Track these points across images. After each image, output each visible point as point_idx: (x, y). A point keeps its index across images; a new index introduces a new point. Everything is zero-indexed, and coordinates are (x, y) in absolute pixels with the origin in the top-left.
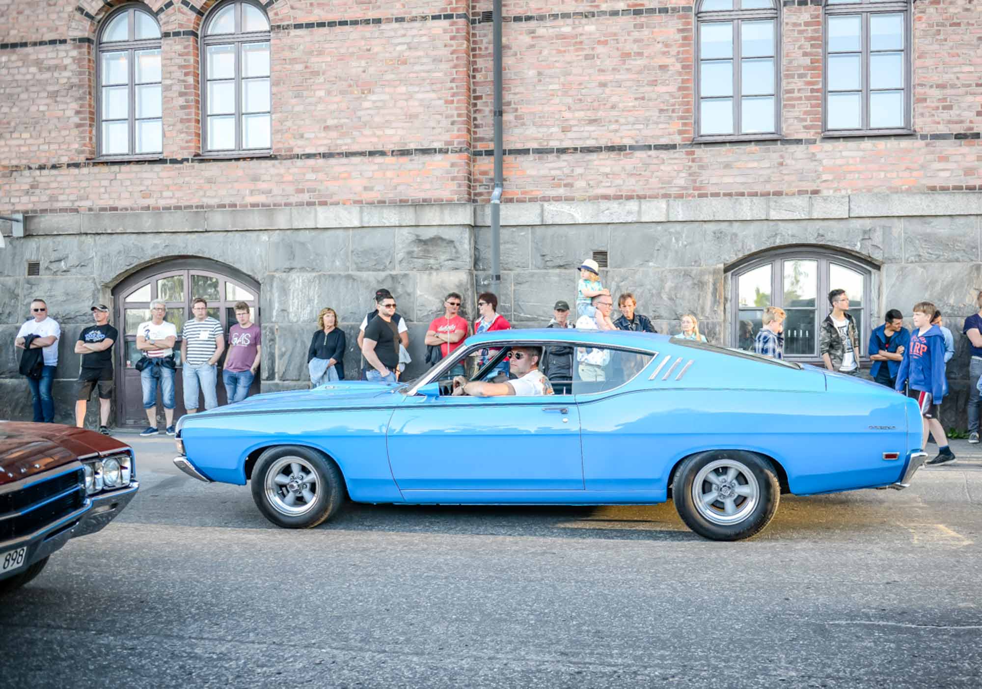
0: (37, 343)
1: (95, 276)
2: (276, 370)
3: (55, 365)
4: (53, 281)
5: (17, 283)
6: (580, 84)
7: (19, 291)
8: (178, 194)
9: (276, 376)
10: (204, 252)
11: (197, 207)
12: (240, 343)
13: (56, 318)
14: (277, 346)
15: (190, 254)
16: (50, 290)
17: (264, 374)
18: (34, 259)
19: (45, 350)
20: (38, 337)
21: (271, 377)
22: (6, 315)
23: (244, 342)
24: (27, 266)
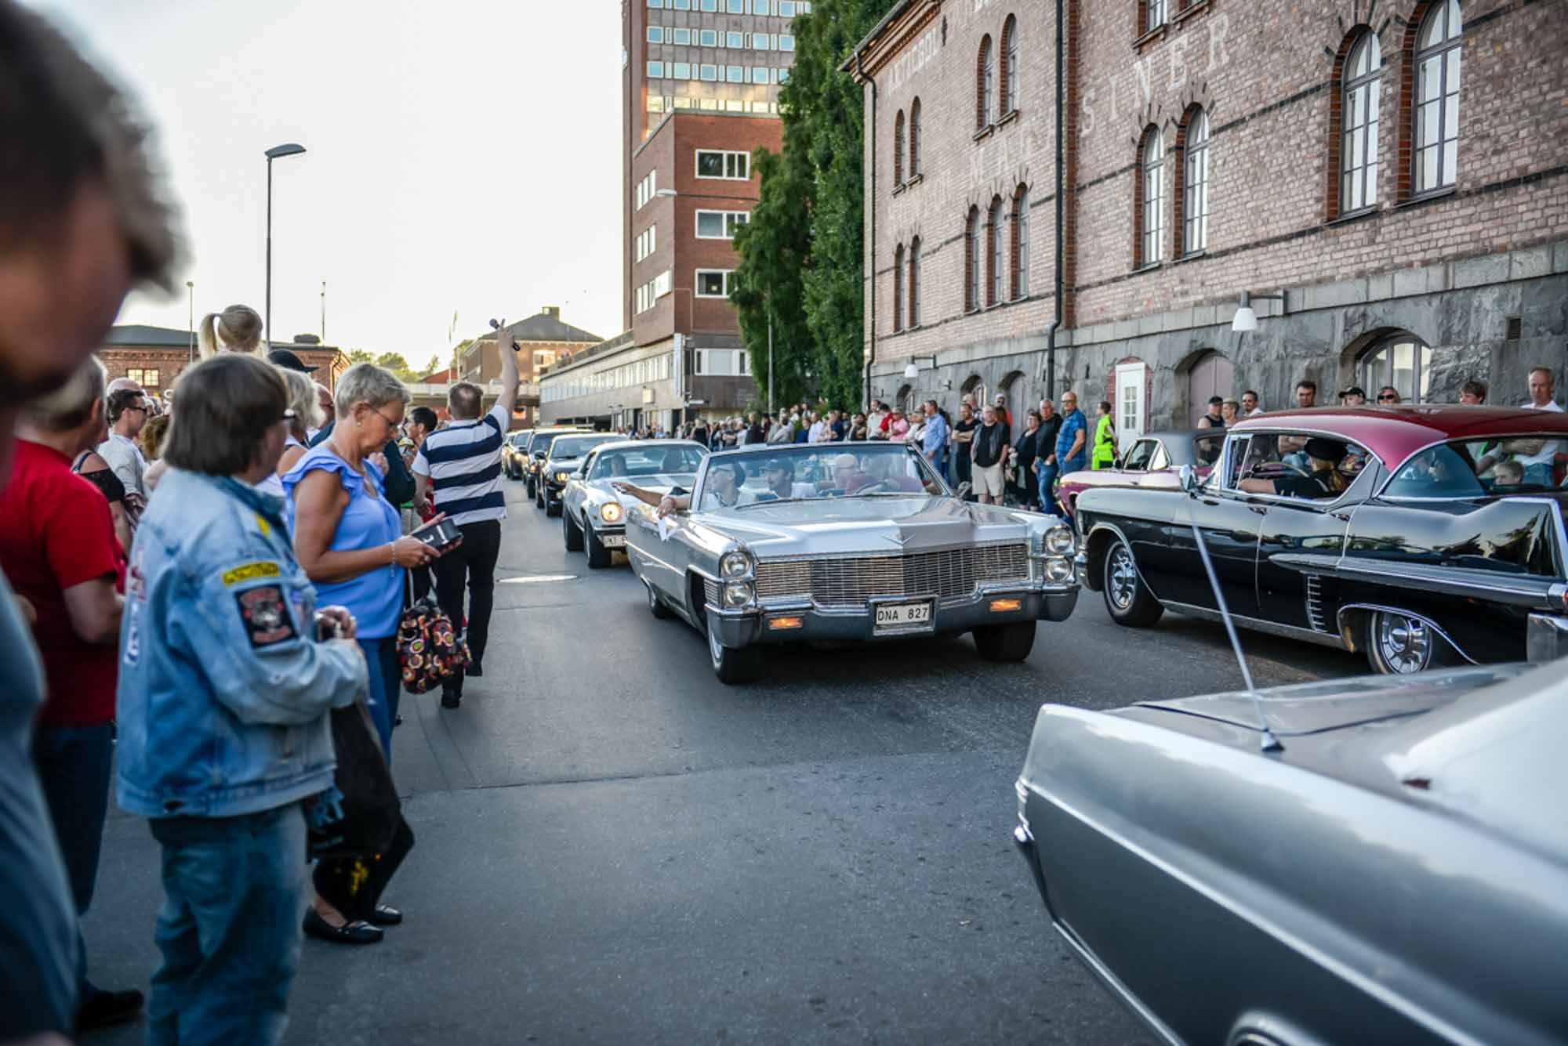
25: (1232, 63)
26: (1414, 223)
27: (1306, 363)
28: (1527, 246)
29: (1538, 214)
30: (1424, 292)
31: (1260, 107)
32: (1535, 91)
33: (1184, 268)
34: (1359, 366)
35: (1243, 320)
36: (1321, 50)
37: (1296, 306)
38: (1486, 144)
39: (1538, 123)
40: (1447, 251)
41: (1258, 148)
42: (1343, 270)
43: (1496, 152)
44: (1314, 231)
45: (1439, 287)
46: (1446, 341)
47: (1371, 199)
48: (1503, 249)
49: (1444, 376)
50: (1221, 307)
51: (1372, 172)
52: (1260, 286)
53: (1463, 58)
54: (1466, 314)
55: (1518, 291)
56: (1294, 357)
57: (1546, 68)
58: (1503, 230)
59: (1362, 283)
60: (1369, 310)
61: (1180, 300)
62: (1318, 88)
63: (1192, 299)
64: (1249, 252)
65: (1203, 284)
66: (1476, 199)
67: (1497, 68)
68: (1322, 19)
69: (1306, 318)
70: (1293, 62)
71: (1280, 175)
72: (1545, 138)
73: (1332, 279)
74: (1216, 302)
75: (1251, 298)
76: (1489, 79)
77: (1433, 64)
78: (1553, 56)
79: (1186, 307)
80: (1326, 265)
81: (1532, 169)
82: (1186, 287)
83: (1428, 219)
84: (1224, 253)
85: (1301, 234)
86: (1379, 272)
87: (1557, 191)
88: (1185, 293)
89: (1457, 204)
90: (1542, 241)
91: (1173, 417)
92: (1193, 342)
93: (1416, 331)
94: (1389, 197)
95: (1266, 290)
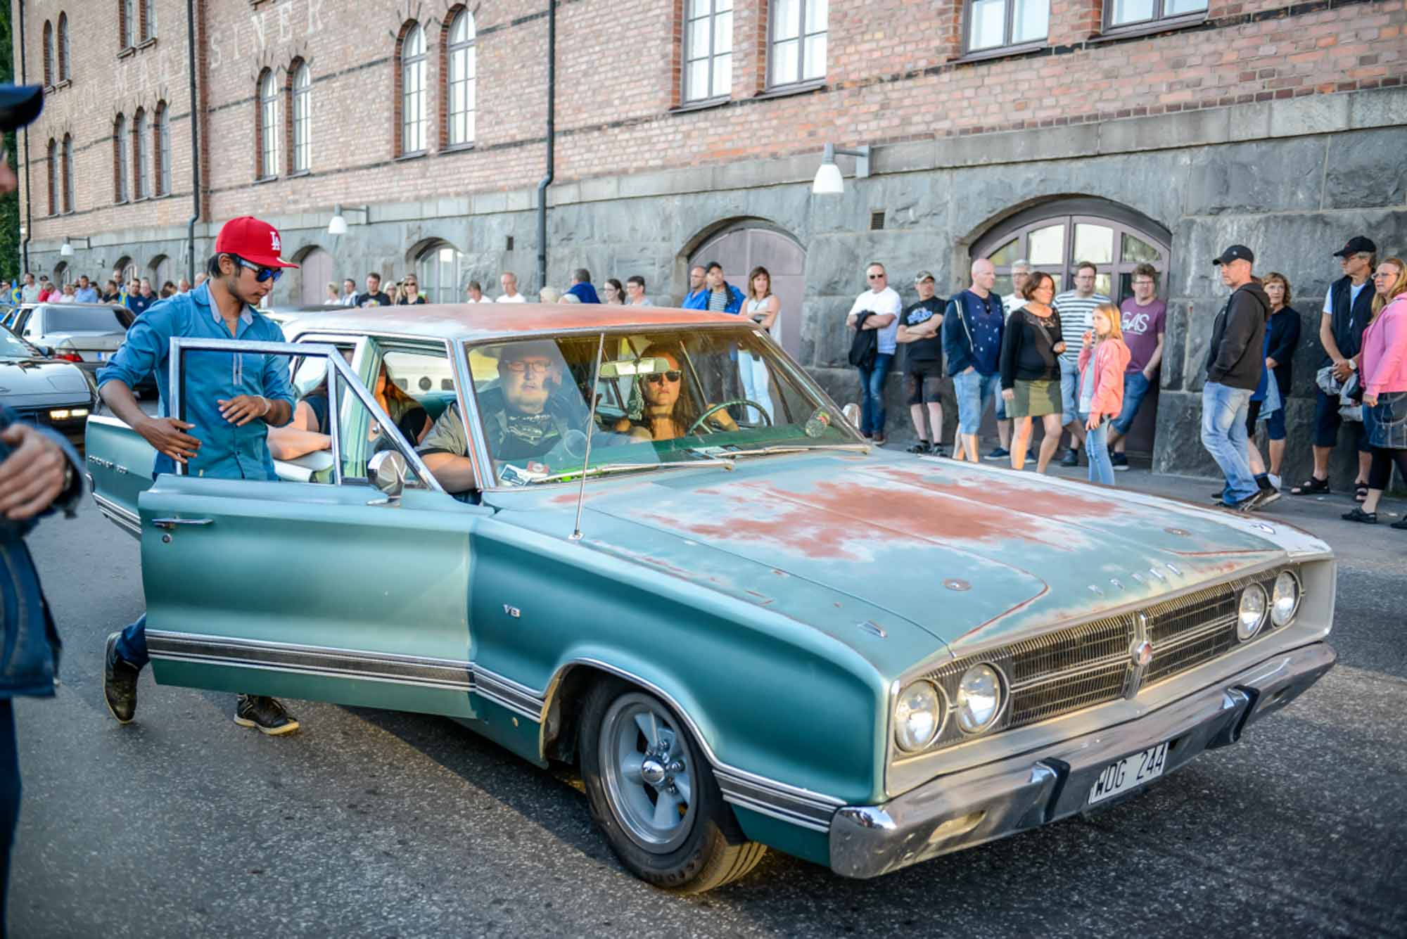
0: (871, 323)
1: (949, 228)
2: (1184, 373)
3: (892, 352)
4: (899, 237)
5: (858, 240)
7: (859, 251)
8: (1064, 101)
9: (1184, 383)
10: (1093, 188)
11: (1089, 118)
12: (1132, 329)
13: (897, 289)
14: (1188, 335)
15: (1073, 191)
16: (894, 249)
17: (1166, 380)
18: (878, 207)
19: (881, 333)
20: (873, 314)
21: (1176, 384)
22: (842, 284)
23: (1137, 328)
24: (870, 217)
25: (325, 30)
26: (450, 165)
27: (383, 259)
28: (517, 189)
29: (521, 168)
30: (455, 213)
31: (346, 67)
32: (518, 85)
33: (293, 182)
34: (418, 263)
35: (337, 225)
36: (387, 32)
37: (374, 218)
38: (492, 117)
39: (521, 108)
40: (471, 187)
41: (345, 99)
42: (406, 194)
43: (497, 123)
44: (386, 164)
45: (465, 213)
46: (470, 249)
47: (423, 146)
48: (501, 190)
49: (469, 274)
50: (322, 215)
51: (423, 125)
52: (350, 201)
53: (477, 55)
54: (482, 231)
55: (511, 217)
56: (374, 255)
57: (525, 71)
58: (502, 177)
59: (417, 205)
60: (423, 224)
61: (292, 207)
62: (386, 60)
63: (301, 206)
64: (341, 175)
65: (309, 195)
66: (486, 153)
67: (497, 65)
68: (387, 9)
69: (381, 226)
70: (368, 37)
71: (361, 120)
72: (525, 118)
73: (398, 200)
74: (318, 210)
75: (342, 210)
76: (493, 72)
77: (459, 55)
78: (529, 63)
79: (297, 212)
80: (396, 189)
81: (519, 138)
82: (297, 197)
83: (459, 164)
84: (324, 174)
85: (377, 165)
86: (429, 197)
87: (533, 154)
88: (295, 202)
89: (475, 156)
90: (525, 186)
91: (290, 296)
92: (303, 239)
93: (453, 242)
94: (434, 146)
95: (354, 204)
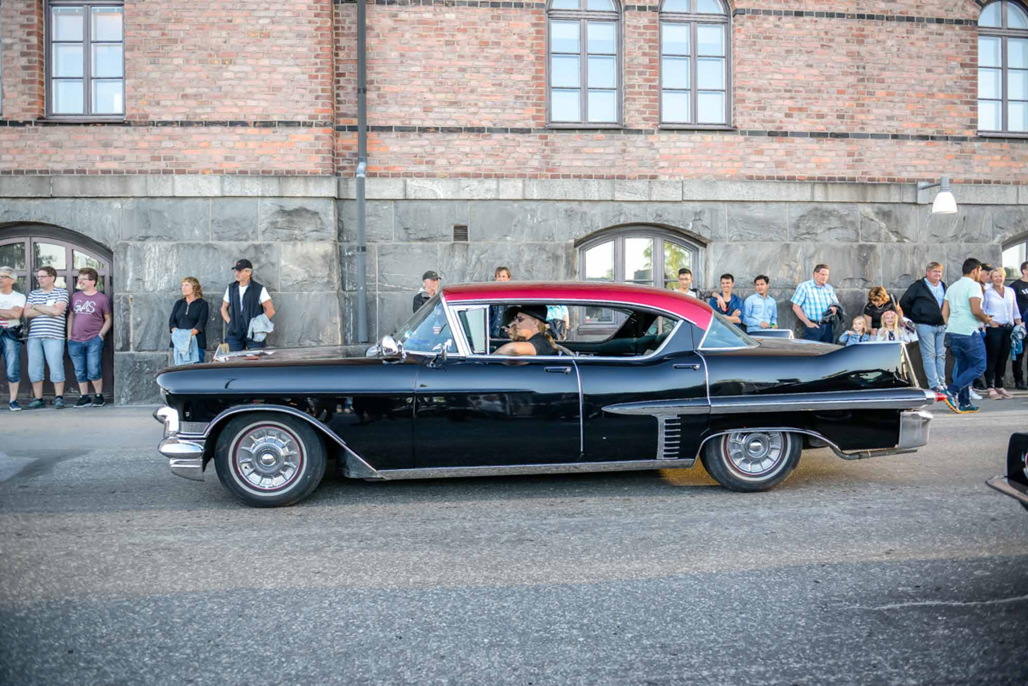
2: (131, 340)
6: (441, 68)
8: (19, 158)
9: (131, 346)
10: (49, 219)
11: (41, 172)
12: (84, 311)
14: (131, 316)
15: (33, 219)
17: (118, 345)
21: (126, 347)
23: (88, 310)
